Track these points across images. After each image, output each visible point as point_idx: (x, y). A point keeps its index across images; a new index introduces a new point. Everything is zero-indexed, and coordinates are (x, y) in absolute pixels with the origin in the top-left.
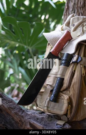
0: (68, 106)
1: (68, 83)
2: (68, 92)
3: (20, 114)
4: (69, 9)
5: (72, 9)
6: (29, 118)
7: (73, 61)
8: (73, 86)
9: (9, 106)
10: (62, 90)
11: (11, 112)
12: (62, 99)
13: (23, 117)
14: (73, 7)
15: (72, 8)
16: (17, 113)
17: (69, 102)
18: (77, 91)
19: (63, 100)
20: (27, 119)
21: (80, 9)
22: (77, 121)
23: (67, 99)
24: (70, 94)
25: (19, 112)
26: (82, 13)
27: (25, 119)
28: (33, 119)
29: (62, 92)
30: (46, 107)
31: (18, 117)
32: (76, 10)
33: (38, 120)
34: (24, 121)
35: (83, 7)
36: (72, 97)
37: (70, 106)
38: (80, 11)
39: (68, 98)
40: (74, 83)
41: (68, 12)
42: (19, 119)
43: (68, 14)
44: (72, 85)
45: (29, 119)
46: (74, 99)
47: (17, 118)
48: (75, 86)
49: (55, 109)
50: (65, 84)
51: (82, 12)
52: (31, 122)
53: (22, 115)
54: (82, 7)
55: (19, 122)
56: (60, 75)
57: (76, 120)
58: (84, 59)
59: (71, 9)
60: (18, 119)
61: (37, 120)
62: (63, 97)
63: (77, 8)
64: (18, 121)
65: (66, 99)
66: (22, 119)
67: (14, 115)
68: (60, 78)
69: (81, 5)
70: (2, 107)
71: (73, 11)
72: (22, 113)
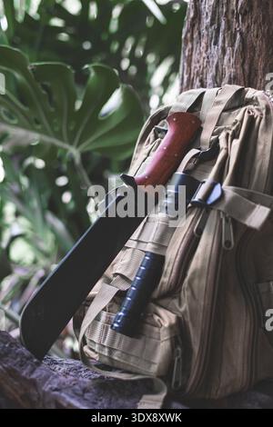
0: (173, 348)
1: (174, 271)
2: (176, 302)
3: (24, 374)
4: (200, 20)
5: (209, 20)
6: (55, 386)
7: (196, 199)
8: (190, 283)
10: (156, 294)
12: (156, 326)
13: (34, 383)
14: (214, 13)
15: (210, 14)
16: (15, 371)
17: (176, 337)
19: (156, 329)
20: (46, 390)
21: (237, 18)
23: (171, 327)
24: (182, 309)
25: (21, 366)
26: (241, 34)
27: (41, 393)
28: (70, 392)
29: (156, 302)
30: (106, 350)
32: (223, 23)
33: (87, 396)
34: (39, 399)
35: (246, 11)
36: (188, 319)
37: (179, 349)
38: (235, 25)
39: (173, 321)
40: (194, 273)
41: (199, 29)
42: (22, 392)
44: (186, 279)
45: (56, 390)
46: (194, 326)
48: (196, 282)
49: (132, 360)
50: (165, 277)
51: (244, 30)
52: (61, 402)
53: (34, 376)
54: (243, 12)
55: (20, 400)
56: (152, 243)
59: (206, 21)
60: (15, 390)
61: (81, 392)
62: (157, 318)
63: (226, 15)
64: (17, 397)
65: (166, 325)
66: (33, 391)
68: (152, 253)
69: (240, 4)
71: (211, 25)
72: (32, 372)
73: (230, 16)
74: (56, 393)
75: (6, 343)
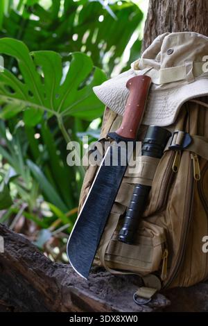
0: (163, 250)
1: (160, 196)
2: (162, 219)
3: (47, 274)
4: (156, 21)
5: (164, 22)
6: (69, 282)
7: (173, 145)
8: (173, 205)
9: (20, 255)
10: (147, 213)
11: (26, 269)
12: (148, 236)
13: (54, 280)
14: (168, 17)
15: (164, 18)
16: (42, 272)
17: (164, 243)
18: (182, 216)
19: (149, 239)
20: (64, 285)
21: (185, 21)
22: (182, 287)
23: (161, 236)
24: (167, 224)
25: (45, 268)
27: (60, 287)
28: (80, 286)
29: (146, 219)
30: (108, 256)
31: (42, 280)
32: (175, 24)
33: (91, 288)
34: (58, 291)
35: (191, 17)
36: (172, 231)
37: (166, 251)
38: (183, 26)
39: (162, 232)
40: (176, 197)
41: (155, 28)
42: (47, 287)
43: (153, 32)
44: (170, 202)
45: (70, 284)
46: (175, 234)
47: (40, 284)
48: (177, 203)
49: (131, 261)
50: (153, 201)
51: (190, 30)
52: (75, 293)
53: (53, 276)
54: (189, 17)
55: (45, 292)
56: (141, 178)
57: (181, 285)
58: (197, 139)
59: (162, 22)
60: (43, 286)
61: (87, 286)
62: (149, 231)
63: (177, 19)
64: (44, 290)
65: (158, 235)
66: (54, 286)
67: (33, 277)
69: (187, 12)
70: (5, 257)
71: (166, 25)
72: (53, 273)
73: (179, 19)
74: (71, 286)
75: (34, 252)
